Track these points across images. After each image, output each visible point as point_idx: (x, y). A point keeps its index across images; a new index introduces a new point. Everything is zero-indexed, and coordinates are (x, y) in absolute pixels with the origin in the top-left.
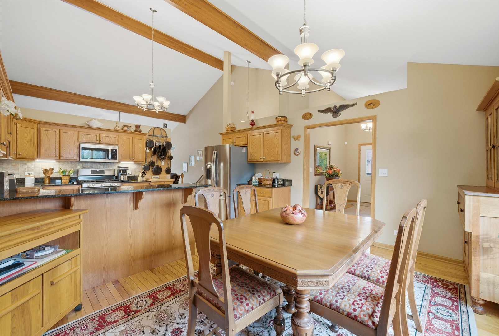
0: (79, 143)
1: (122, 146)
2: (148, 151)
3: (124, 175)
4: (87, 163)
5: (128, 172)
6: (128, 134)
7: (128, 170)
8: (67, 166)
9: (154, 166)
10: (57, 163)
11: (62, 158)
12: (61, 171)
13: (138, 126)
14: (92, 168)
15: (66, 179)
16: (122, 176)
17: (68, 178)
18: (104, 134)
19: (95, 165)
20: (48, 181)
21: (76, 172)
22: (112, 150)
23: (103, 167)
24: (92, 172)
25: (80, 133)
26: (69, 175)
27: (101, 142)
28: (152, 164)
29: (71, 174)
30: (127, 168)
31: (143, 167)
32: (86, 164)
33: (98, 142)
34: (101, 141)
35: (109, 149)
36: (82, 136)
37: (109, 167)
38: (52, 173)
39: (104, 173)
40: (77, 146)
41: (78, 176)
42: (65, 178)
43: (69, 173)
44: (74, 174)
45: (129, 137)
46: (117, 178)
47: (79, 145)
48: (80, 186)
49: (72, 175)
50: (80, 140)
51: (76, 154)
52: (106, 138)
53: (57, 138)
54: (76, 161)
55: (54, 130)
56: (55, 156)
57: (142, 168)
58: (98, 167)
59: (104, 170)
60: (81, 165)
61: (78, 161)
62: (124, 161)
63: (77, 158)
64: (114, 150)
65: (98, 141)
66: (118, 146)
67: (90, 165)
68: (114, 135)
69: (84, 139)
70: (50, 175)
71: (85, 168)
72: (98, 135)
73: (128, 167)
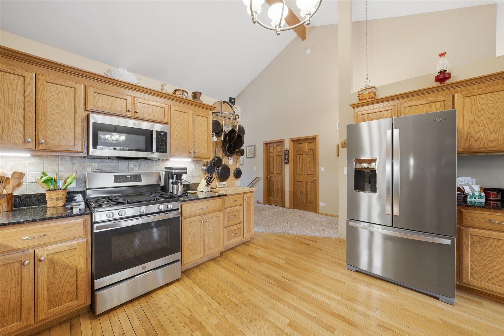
0: (87, 113)
1: (175, 127)
2: (215, 139)
3: (179, 184)
4: (107, 161)
5: (184, 177)
6: (186, 105)
7: (186, 173)
8: (61, 168)
9: (219, 167)
10: (35, 160)
11: (41, 147)
12: (45, 178)
13: (198, 94)
14: (117, 171)
15: (58, 199)
16: (175, 186)
17: (61, 194)
18: (141, 97)
19: (122, 165)
20: (8, 205)
21: (84, 180)
22: (158, 133)
23: (139, 169)
24: (117, 179)
25: (91, 90)
26: (65, 189)
27: (136, 115)
28: (217, 162)
29: (68, 185)
30: (184, 171)
31: (205, 168)
32: (105, 163)
33: (130, 114)
34: (136, 112)
35: (152, 131)
36: (95, 96)
37: (148, 167)
38: (19, 185)
39: (140, 180)
40: (83, 121)
41: (87, 189)
42: (54, 195)
43: (65, 182)
44: (77, 185)
45: (187, 111)
46: (164, 189)
47: (88, 117)
48: (89, 217)
49: (73, 187)
50: (90, 107)
51: (79, 137)
52: (145, 108)
53: (26, 94)
54: (79, 155)
55: (19, 71)
56: (21, 140)
57: (203, 169)
58: (128, 168)
59: (141, 175)
60: (95, 165)
61: (86, 155)
62: (179, 156)
63: (82, 149)
64: (162, 132)
65: (129, 111)
66: (169, 125)
67: (112, 164)
68: (160, 102)
69: (99, 105)
70: (13, 190)
71: (102, 171)
72: (130, 99)
73: (186, 169)
